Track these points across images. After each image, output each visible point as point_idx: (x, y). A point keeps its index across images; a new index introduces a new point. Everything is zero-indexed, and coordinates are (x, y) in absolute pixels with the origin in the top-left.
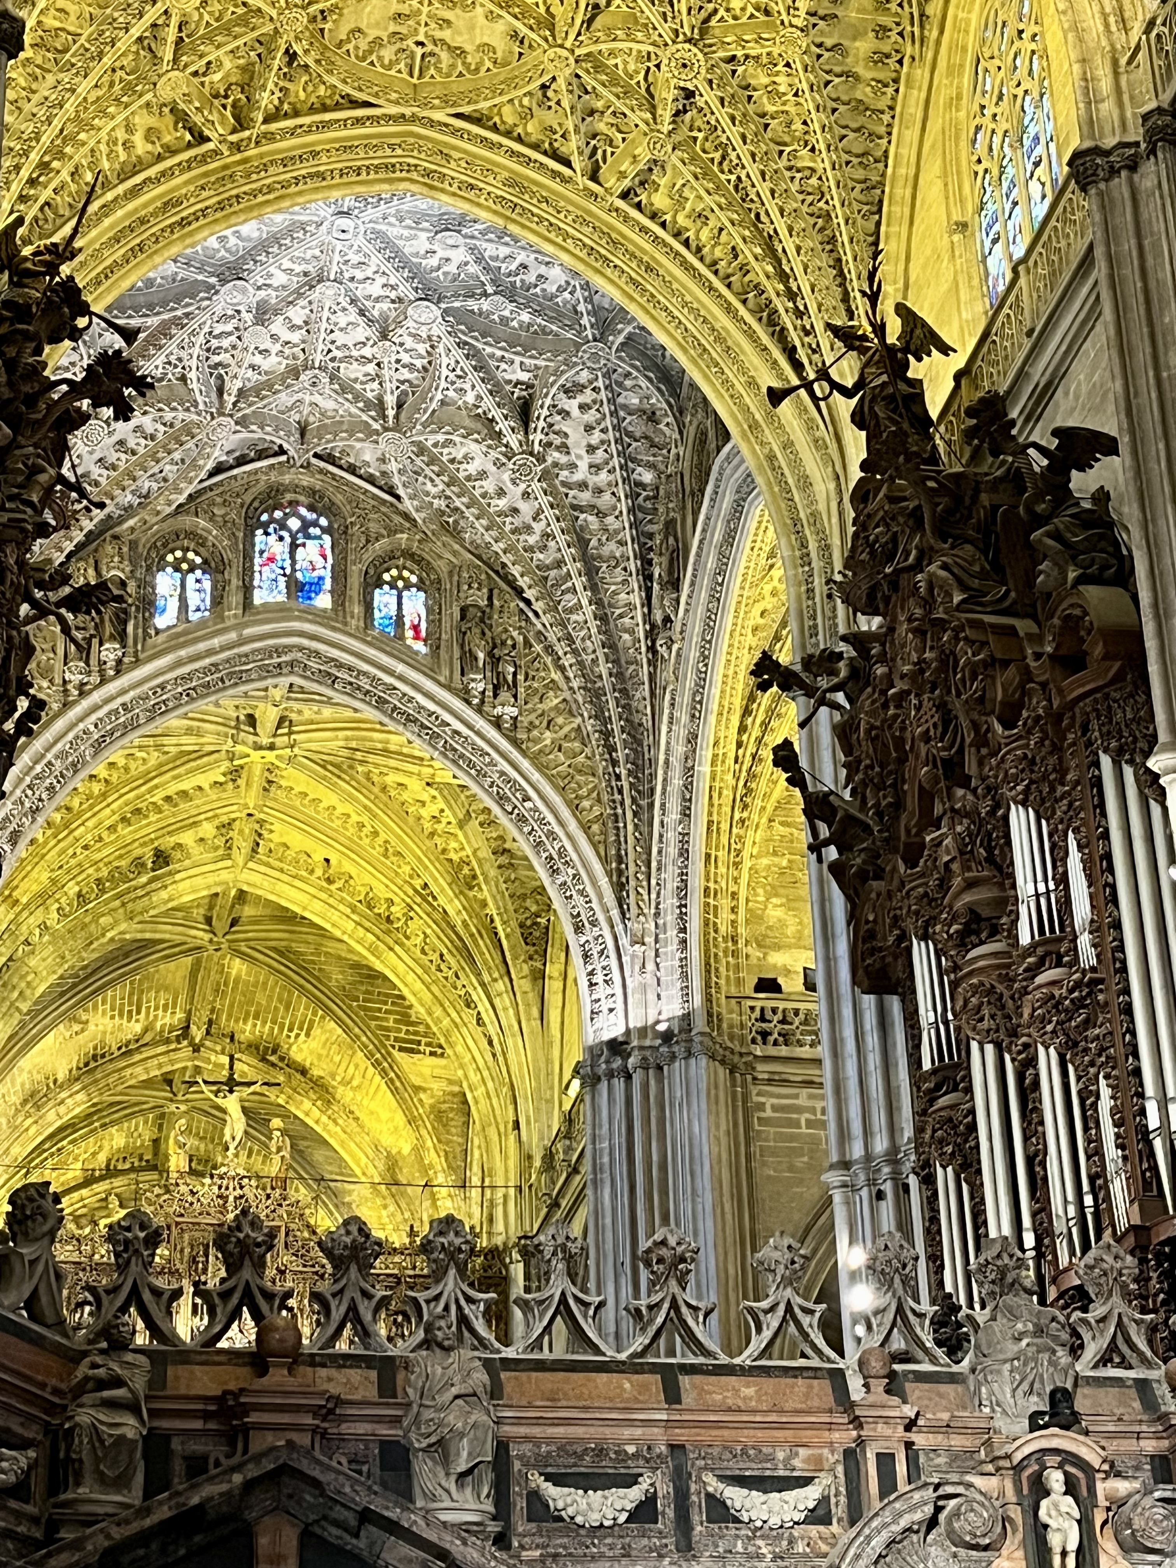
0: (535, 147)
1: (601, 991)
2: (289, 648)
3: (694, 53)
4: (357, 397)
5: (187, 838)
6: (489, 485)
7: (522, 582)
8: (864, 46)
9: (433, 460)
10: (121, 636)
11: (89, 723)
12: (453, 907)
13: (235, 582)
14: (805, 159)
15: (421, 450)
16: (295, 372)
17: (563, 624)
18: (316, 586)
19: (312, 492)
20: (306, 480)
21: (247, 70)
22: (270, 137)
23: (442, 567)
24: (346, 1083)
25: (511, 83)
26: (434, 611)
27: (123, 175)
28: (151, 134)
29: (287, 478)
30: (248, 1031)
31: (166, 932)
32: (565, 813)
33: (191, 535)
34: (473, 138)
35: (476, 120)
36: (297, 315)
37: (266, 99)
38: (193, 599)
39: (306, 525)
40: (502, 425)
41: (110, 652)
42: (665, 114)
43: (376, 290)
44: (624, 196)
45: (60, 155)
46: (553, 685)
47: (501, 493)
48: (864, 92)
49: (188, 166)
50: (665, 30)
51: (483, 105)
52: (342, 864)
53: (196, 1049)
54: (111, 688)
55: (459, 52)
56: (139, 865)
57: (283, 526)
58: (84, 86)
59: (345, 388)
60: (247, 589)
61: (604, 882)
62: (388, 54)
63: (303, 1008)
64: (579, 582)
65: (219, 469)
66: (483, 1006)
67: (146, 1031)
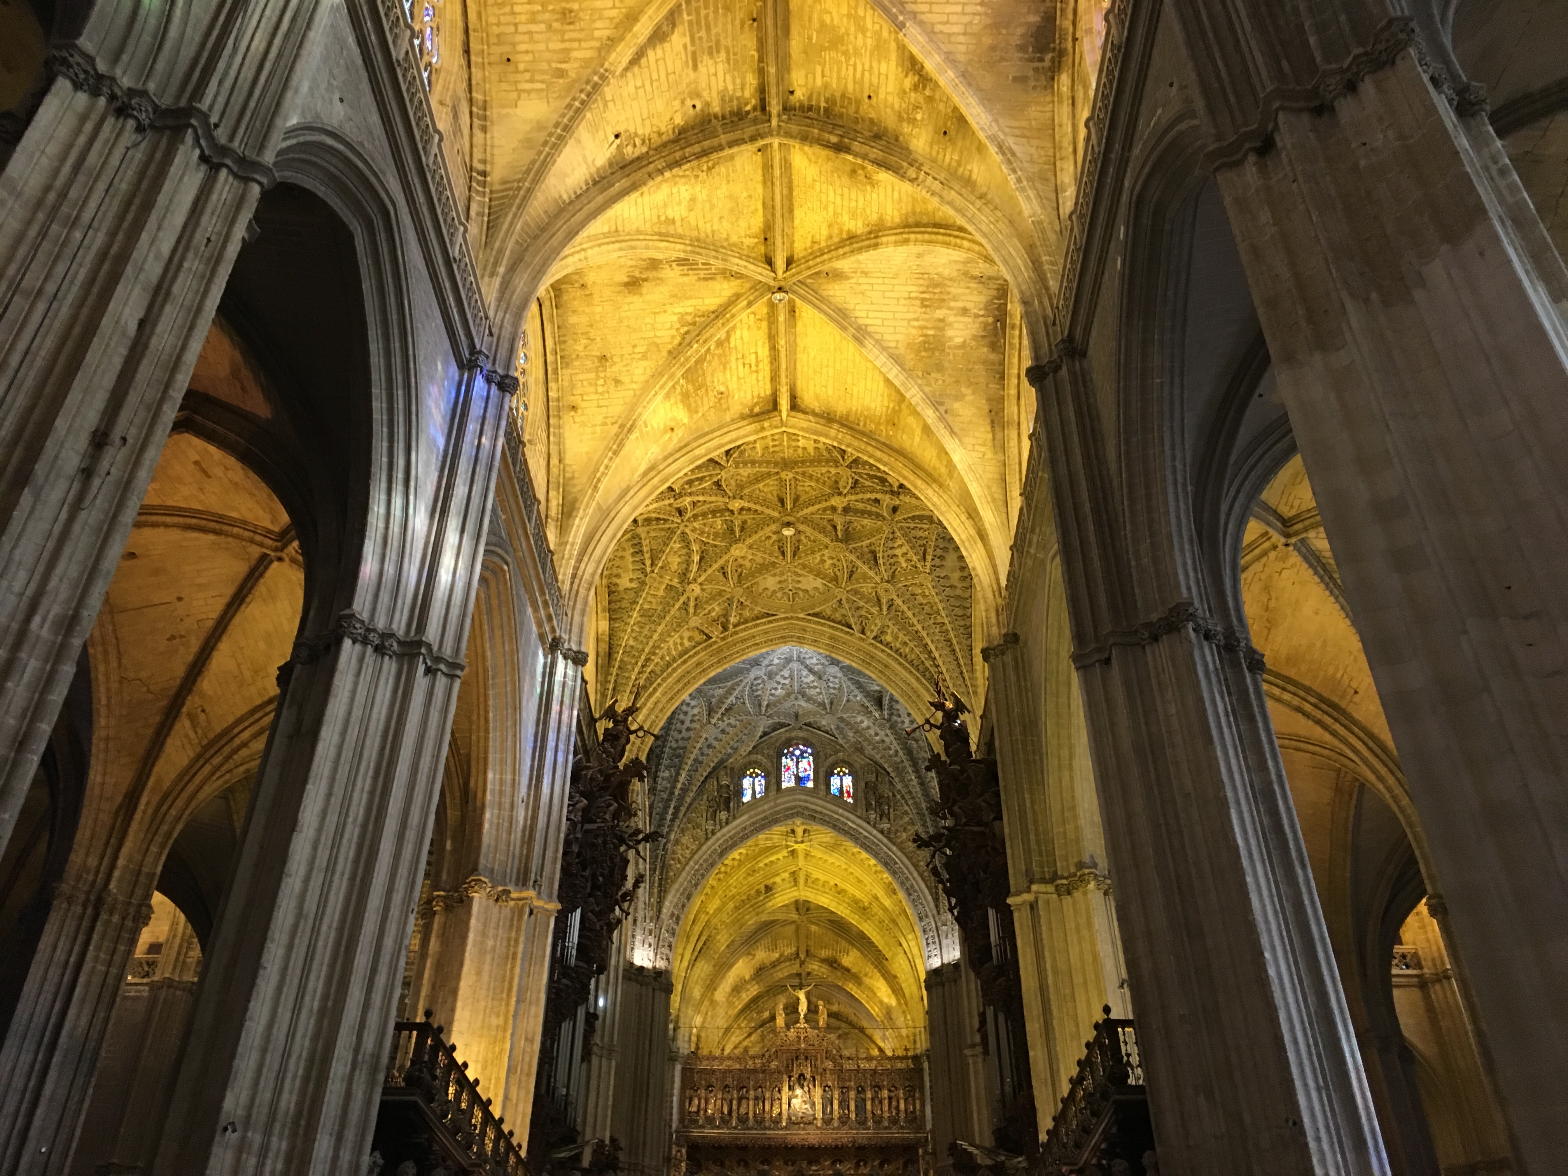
0: (840, 623)
1: (932, 947)
2: (795, 807)
3: (889, 586)
4: (815, 702)
5: (778, 880)
6: (872, 732)
7: (889, 770)
8: (957, 575)
9: (848, 724)
10: (728, 809)
11: (716, 846)
12: (887, 902)
13: (773, 781)
14: (939, 620)
15: (842, 719)
16: (788, 695)
17: (907, 786)
18: (807, 778)
19: (804, 739)
20: (801, 734)
21: (725, 609)
22: (736, 633)
23: (857, 766)
24: (866, 975)
25: (826, 601)
26: (855, 783)
27: (681, 656)
28: (690, 639)
29: (793, 734)
30: (824, 953)
31: (780, 916)
32: (912, 869)
33: (756, 762)
34: (815, 623)
35: (815, 615)
36: (786, 673)
37: (732, 620)
38: (758, 789)
39: (803, 752)
40: (871, 709)
41: (723, 815)
42: (885, 608)
43: (814, 661)
44: (875, 638)
45: (654, 654)
46: (906, 813)
47: (877, 734)
48: (958, 592)
49: (705, 648)
50: (878, 580)
51: (817, 610)
52: (842, 885)
53: (802, 963)
54: (725, 830)
55: (806, 591)
56: (758, 892)
57: (793, 754)
58: (659, 629)
59: (809, 699)
60: (779, 783)
61: (930, 898)
62: (779, 595)
63: (844, 944)
64: (910, 770)
65: (765, 734)
66: (905, 945)
67: (781, 955)
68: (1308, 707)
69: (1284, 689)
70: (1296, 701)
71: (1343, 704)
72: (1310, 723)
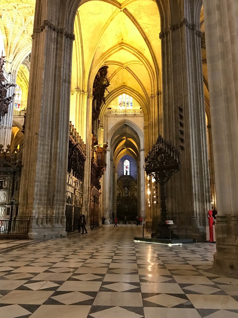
68: (136, 54)
69: (131, 49)
70: (133, 52)
71: (142, 53)
72: (136, 57)
